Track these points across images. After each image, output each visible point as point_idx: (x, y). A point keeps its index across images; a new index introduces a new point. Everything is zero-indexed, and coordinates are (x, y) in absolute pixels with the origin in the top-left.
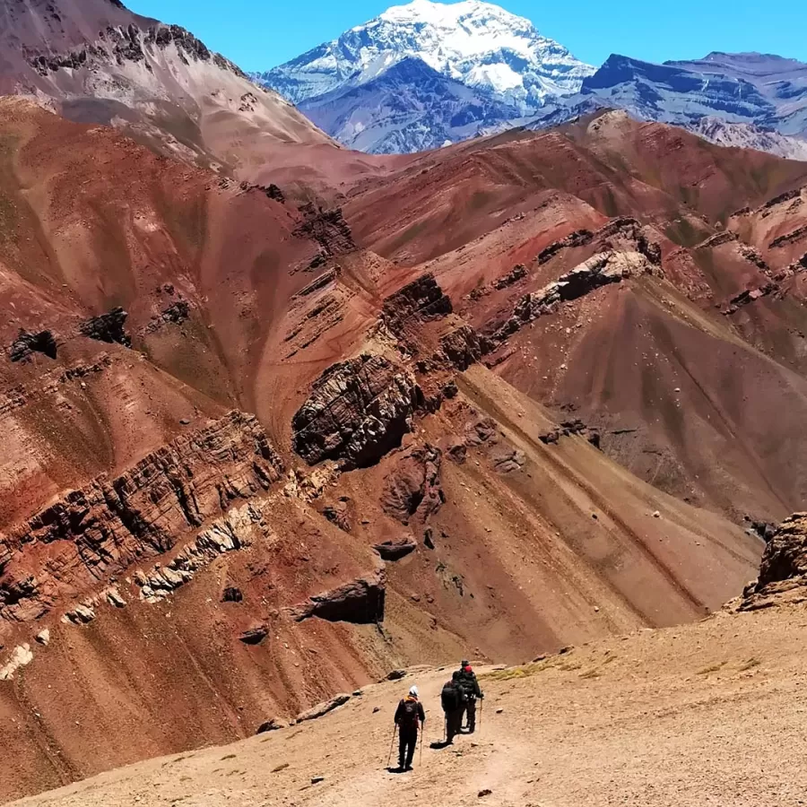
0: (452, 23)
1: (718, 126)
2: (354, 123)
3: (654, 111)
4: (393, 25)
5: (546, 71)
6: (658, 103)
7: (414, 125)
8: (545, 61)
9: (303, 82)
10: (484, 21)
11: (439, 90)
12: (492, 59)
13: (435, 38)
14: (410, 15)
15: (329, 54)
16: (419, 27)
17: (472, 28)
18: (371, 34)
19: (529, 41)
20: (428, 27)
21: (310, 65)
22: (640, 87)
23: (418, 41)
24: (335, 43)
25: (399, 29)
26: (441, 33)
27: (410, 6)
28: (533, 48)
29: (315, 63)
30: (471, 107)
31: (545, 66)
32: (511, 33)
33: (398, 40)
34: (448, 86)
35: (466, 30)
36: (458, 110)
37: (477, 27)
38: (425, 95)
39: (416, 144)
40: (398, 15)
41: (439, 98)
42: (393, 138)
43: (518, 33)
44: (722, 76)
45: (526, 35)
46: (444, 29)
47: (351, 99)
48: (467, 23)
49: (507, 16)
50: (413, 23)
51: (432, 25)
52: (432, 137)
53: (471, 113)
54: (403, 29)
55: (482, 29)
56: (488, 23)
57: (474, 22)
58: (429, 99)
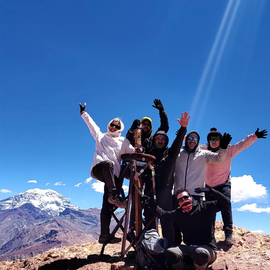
0: (44, 194)
1: (68, 232)
2: (8, 218)
3: (73, 221)
4: (29, 193)
5: (65, 206)
6: (75, 220)
7: (23, 220)
8: (64, 204)
9: (3, 206)
10: (52, 194)
11: (34, 211)
12: (53, 203)
13: (39, 197)
14: (34, 191)
15: (11, 200)
16: (36, 194)
17: (49, 195)
18: (23, 195)
19: (61, 199)
20: (38, 195)
21: (5, 202)
22: (71, 216)
23: (35, 197)
24: (14, 197)
25: (31, 195)
26: (41, 196)
27: (34, 190)
28: (62, 201)
29: (7, 202)
30: (41, 215)
31: (64, 205)
32: (57, 197)
33: (30, 197)
34: (36, 210)
35: (47, 196)
36: (37, 216)
37: (50, 195)
38: (30, 211)
39: (22, 225)
40: (31, 191)
41: (33, 212)
42: (16, 223)
43: (59, 197)
44: (90, 214)
45: (61, 198)
46: (42, 195)
47: (10, 212)
48: (48, 194)
49: (57, 193)
50: (34, 193)
51: (39, 194)
52: (27, 223)
53: (40, 216)
54: (32, 194)
55: (51, 196)
56: (53, 195)
57: (49, 194)
58: (31, 212)
